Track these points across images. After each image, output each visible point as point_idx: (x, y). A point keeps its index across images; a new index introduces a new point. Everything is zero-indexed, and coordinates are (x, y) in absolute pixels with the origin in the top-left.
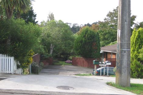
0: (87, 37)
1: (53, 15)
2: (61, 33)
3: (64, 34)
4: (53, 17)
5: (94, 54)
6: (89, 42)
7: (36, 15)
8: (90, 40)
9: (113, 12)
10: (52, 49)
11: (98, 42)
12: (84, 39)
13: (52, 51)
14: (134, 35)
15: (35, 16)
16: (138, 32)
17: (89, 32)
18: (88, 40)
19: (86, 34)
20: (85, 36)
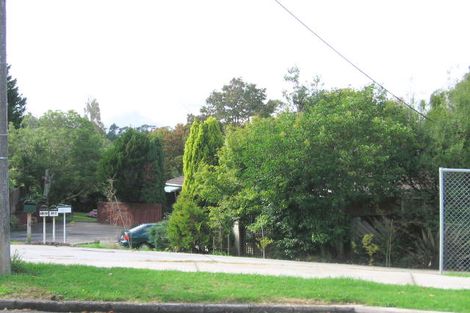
0: (129, 150)
1: (97, 104)
2: (71, 143)
3: (78, 143)
4: (98, 109)
5: (147, 193)
6: (134, 164)
7: (25, 100)
8: (138, 157)
9: (222, 92)
10: (48, 182)
11: (156, 162)
12: (120, 156)
13: (47, 187)
14: (193, 137)
15: (23, 102)
16: (203, 127)
17: (134, 137)
18: (132, 157)
19: (126, 142)
20: (124, 147)
